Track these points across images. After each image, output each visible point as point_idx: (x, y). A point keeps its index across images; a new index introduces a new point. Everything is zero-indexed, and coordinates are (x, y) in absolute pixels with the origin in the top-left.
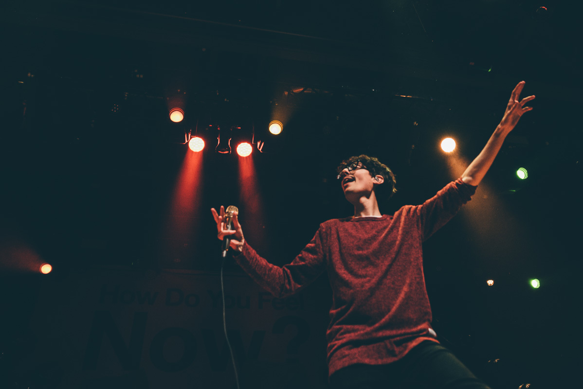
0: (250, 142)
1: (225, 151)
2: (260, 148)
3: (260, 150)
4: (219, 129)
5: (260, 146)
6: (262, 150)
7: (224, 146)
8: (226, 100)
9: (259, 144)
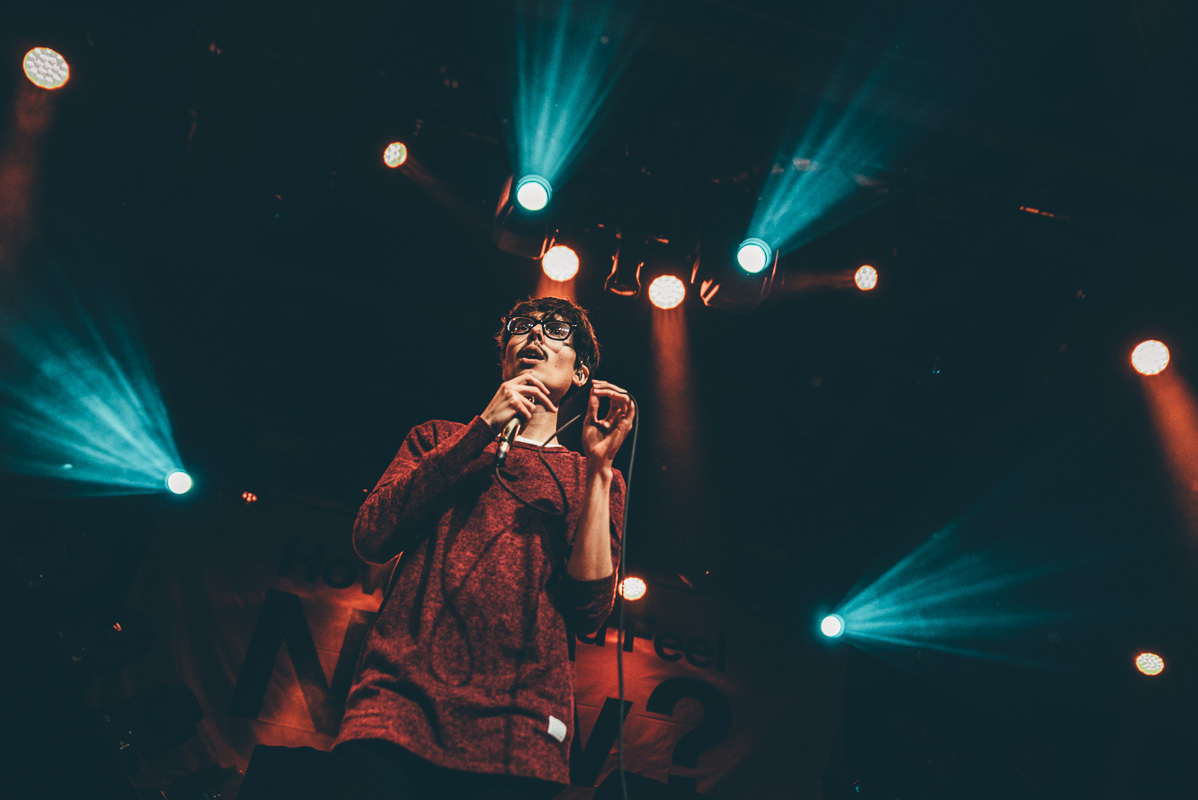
0: (684, 277)
1: (624, 290)
2: (706, 295)
3: (706, 300)
4: (618, 236)
5: (707, 291)
6: (709, 302)
7: (625, 278)
8: (643, 170)
9: (705, 286)
